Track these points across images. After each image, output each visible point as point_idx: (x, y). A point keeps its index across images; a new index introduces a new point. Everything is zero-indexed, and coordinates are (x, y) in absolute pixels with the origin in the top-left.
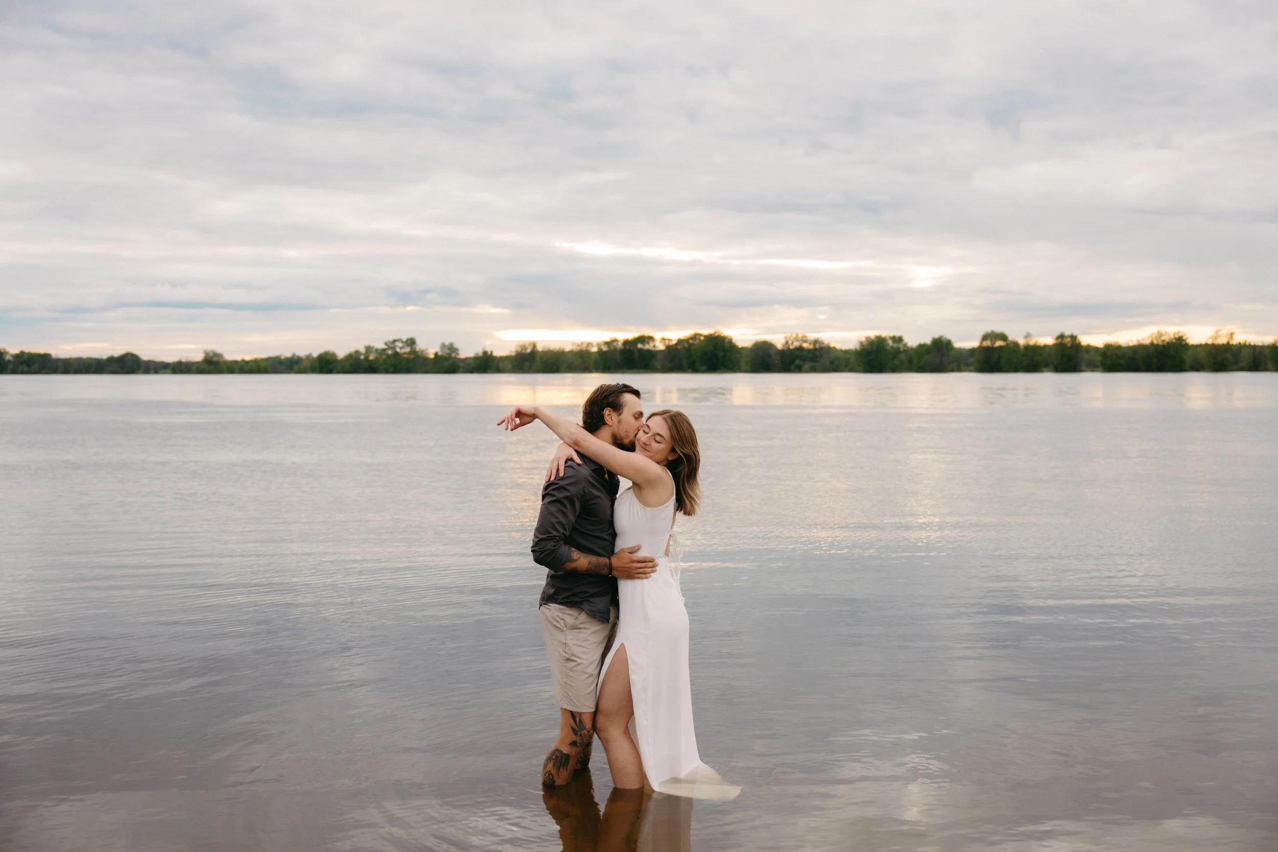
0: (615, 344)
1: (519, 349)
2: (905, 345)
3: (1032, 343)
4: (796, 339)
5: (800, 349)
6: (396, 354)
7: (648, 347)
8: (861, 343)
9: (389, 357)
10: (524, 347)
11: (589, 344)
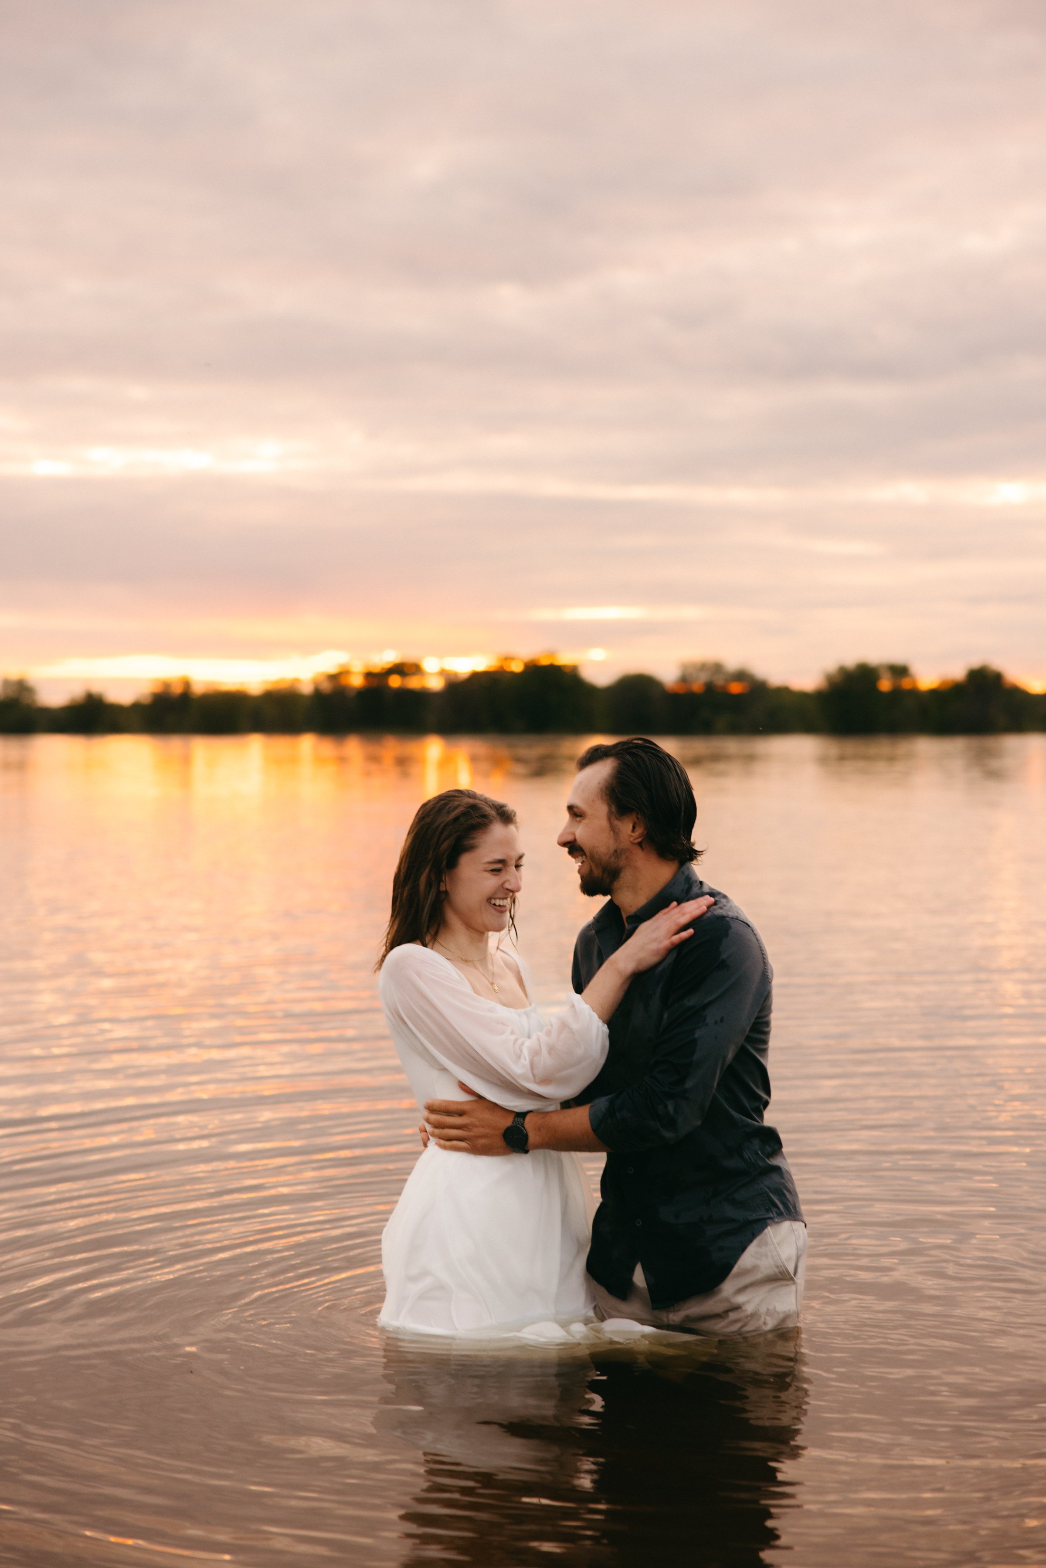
0: (345, 681)
1: (157, 689)
2: (914, 682)
5: (710, 688)
7: (414, 683)
8: (830, 679)
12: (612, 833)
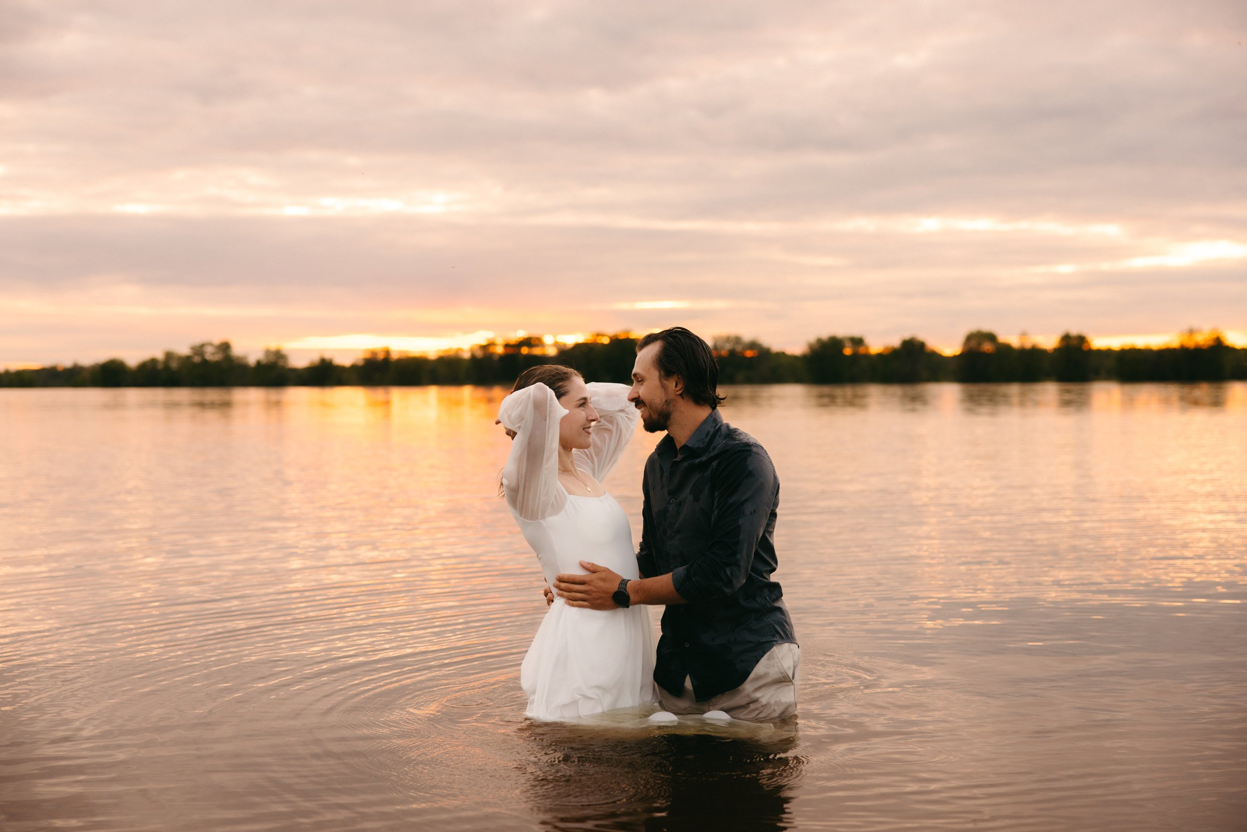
0: (491, 349)
3: (1028, 345)
4: (728, 339)
6: (205, 362)
9: (195, 365)
10: (374, 353)
11: (460, 350)
12: (663, 389)
